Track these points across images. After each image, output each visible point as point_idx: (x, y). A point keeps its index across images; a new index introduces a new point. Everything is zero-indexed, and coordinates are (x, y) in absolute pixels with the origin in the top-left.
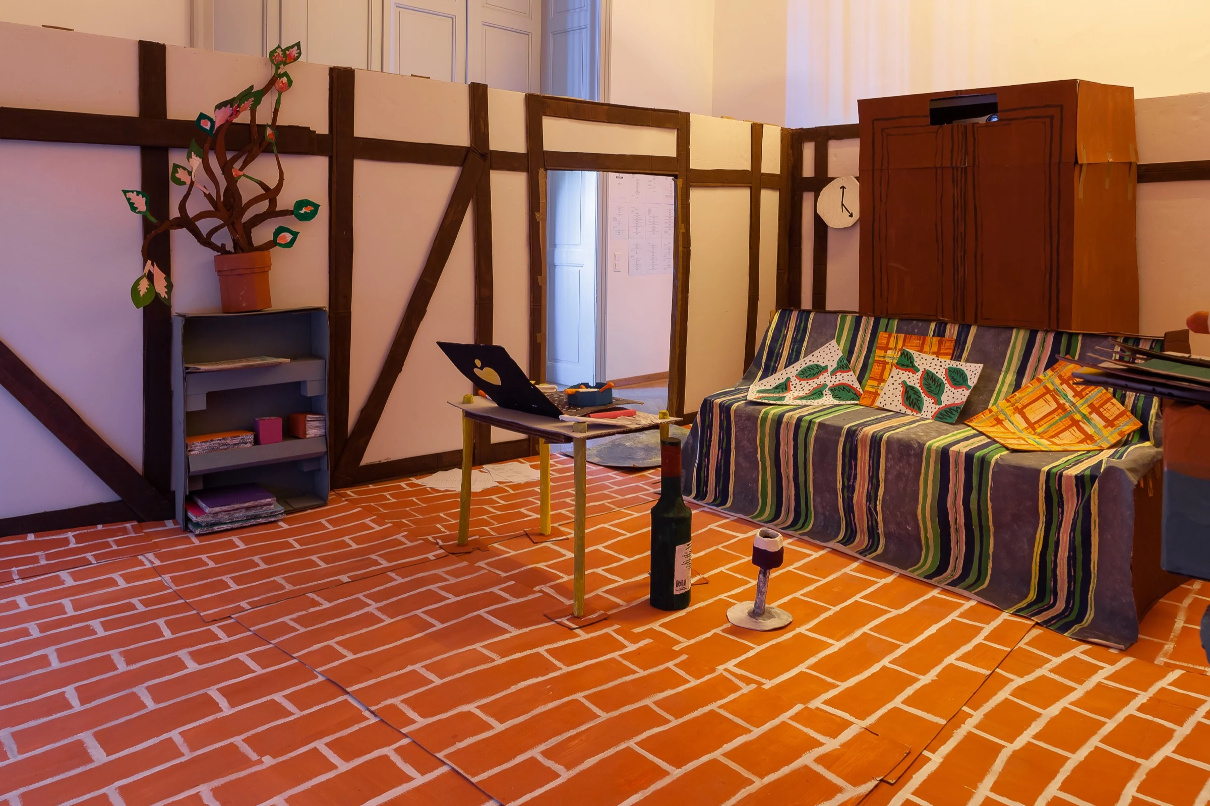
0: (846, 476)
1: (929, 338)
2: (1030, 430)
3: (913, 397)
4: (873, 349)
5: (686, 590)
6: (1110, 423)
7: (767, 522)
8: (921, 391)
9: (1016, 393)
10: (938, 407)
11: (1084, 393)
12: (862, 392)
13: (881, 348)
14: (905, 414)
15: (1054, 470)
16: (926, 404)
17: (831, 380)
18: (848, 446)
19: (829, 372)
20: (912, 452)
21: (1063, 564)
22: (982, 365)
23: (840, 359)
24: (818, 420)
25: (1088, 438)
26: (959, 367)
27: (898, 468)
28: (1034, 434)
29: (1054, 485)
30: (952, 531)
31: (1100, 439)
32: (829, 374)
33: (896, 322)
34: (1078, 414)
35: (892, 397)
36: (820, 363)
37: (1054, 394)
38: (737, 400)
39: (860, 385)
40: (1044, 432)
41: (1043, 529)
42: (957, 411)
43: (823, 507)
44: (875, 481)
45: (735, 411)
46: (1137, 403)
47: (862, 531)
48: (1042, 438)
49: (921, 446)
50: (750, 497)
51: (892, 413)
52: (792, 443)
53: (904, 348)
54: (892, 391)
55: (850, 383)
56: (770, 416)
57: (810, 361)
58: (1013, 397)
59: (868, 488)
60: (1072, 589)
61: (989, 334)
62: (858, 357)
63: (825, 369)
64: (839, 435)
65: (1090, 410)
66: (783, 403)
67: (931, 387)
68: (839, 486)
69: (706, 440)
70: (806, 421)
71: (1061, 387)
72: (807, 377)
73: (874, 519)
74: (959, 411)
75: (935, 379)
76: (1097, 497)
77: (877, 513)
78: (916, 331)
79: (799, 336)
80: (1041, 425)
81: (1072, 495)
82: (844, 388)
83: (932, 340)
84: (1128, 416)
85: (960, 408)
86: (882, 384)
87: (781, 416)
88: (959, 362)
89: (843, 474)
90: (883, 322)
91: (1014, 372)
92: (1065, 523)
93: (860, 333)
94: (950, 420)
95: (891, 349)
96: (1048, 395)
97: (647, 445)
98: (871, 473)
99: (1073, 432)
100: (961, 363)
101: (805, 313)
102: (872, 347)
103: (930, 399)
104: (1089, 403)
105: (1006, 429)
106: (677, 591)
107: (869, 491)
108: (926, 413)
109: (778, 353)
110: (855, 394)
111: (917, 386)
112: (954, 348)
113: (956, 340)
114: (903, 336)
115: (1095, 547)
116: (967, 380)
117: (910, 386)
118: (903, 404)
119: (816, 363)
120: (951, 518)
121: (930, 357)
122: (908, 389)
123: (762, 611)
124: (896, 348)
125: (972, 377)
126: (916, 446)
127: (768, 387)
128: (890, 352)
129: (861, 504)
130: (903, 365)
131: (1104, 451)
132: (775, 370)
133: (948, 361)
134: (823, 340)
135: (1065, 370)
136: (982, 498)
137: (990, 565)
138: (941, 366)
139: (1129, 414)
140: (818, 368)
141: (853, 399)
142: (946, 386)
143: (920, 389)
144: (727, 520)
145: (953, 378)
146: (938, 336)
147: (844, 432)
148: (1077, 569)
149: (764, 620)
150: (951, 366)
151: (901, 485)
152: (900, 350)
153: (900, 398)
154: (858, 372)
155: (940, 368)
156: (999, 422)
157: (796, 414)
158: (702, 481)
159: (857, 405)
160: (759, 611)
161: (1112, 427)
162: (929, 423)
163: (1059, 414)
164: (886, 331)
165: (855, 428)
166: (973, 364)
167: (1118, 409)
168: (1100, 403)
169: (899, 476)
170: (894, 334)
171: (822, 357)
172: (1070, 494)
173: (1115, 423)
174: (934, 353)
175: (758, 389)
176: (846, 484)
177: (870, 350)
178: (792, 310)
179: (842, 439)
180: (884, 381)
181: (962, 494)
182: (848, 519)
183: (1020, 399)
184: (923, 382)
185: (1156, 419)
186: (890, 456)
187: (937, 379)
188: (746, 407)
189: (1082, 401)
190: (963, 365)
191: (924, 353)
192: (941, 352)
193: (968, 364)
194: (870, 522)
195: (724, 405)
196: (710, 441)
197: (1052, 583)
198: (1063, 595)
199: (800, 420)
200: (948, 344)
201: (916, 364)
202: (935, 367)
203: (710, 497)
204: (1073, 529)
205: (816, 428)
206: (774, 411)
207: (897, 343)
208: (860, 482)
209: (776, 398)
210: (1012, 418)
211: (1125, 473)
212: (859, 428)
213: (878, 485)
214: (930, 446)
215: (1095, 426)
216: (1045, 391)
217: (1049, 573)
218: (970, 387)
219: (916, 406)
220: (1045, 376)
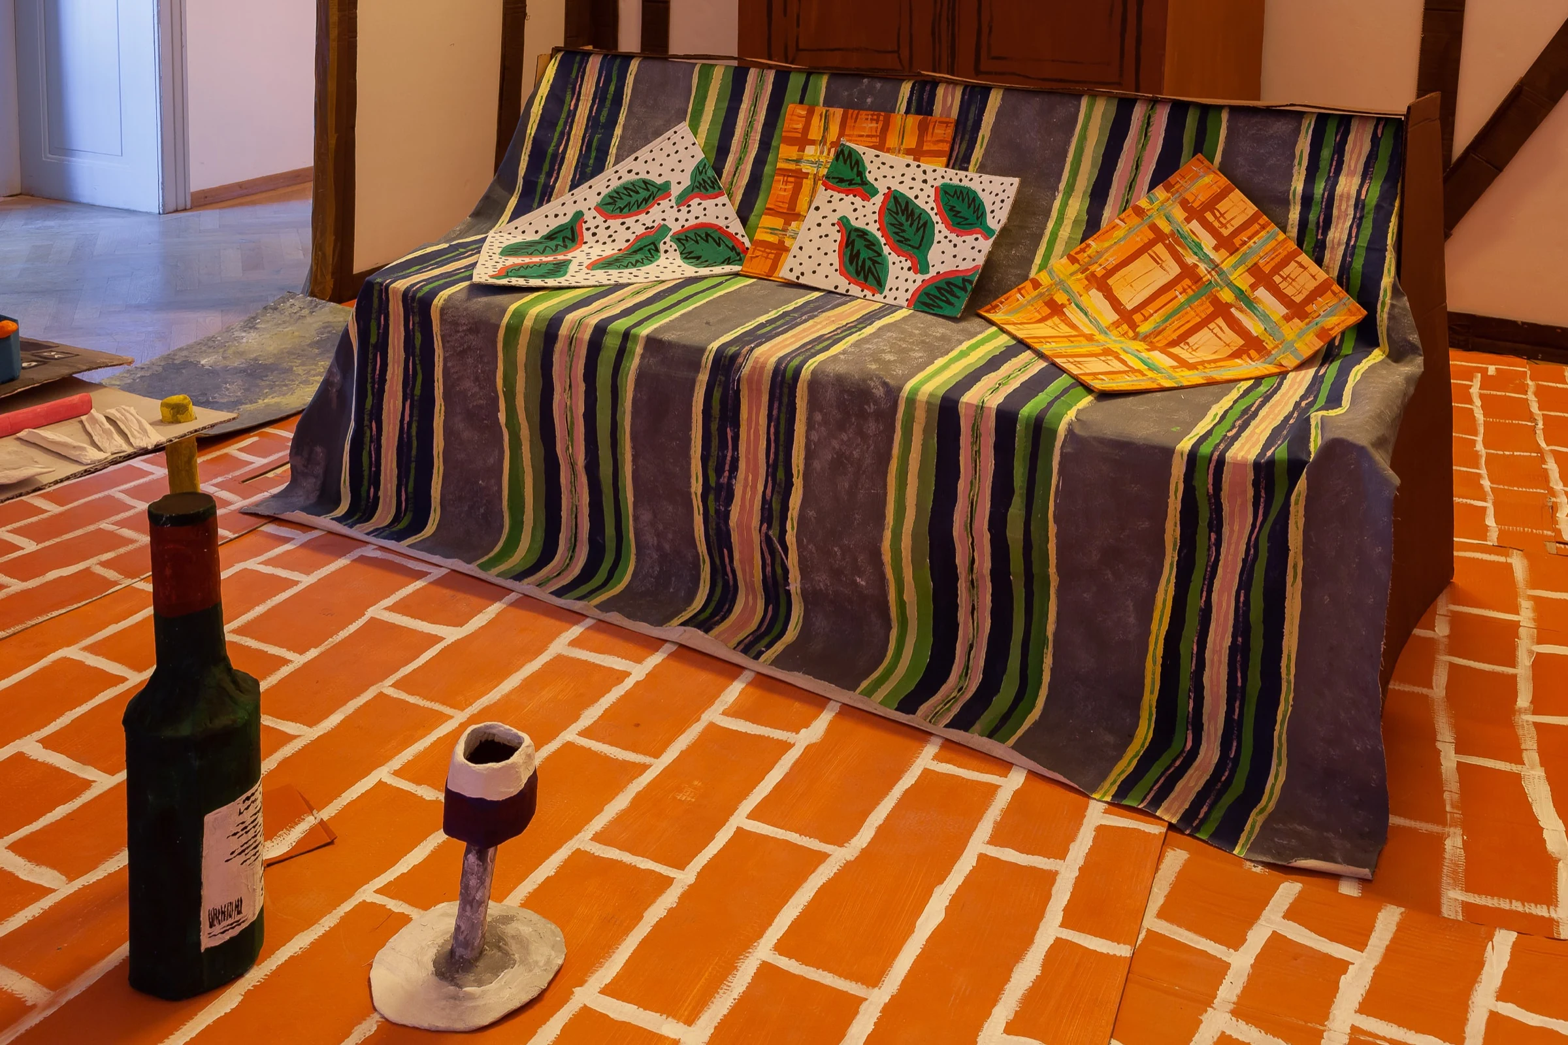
0: (712, 464)
1: (899, 117)
2: (1125, 327)
3: (865, 254)
4: (774, 143)
5: (244, 926)
6: (1297, 310)
7: (520, 577)
8: (883, 241)
9: (1089, 241)
10: (920, 278)
11: (1237, 241)
12: (748, 244)
13: (790, 141)
14: (847, 297)
15: (1205, 449)
16: (893, 271)
17: (678, 215)
18: (717, 395)
19: (673, 198)
20: (871, 408)
21: (1220, 662)
22: (1016, 181)
23: (697, 167)
24: (645, 331)
25: (1252, 346)
26: (966, 183)
27: (835, 444)
28: (1135, 338)
29: (1205, 483)
30: (962, 586)
31: (1277, 346)
32: (673, 203)
33: (824, 81)
34: (1226, 289)
35: (818, 257)
36: (653, 177)
37: (1174, 242)
38: (450, 280)
39: (744, 228)
40: (1157, 332)
41: (1173, 580)
42: (964, 289)
43: (658, 535)
44: (781, 474)
45: (443, 310)
46: (1351, 263)
47: (750, 588)
48: (1152, 348)
49: (893, 393)
50: (482, 510)
51: (817, 294)
52: (582, 387)
53: (843, 140)
54: (817, 242)
55: (722, 223)
56: (528, 323)
57: (630, 171)
58: (1083, 250)
59: (764, 493)
60: (1236, 717)
61: (1031, 108)
62: (740, 160)
63: (663, 190)
64: (696, 367)
65: (1253, 280)
66: (563, 281)
67: (904, 231)
68: (697, 487)
69: (373, 378)
70: (616, 333)
71: (1186, 228)
72: (621, 210)
73: (778, 561)
74: (969, 288)
75: (912, 213)
76: (1302, 512)
77: (786, 549)
78: (869, 100)
79: (605, 112)
80: (1147, 315)
81: (1244, 504)
82: (707, 235)
83: (905, 122)
84: (1334, 293)
85: (971, 282)
86: (794, 224)
87: (554, 323)
88: (965, 173)
89: (705, 459)
90: (796, 82)
91: (1084, 193)
92: (1225, 566)
93: (744, 106)
94: (948, 311)
95: (813, 142)
96: (1160, 245)
98: (772, 456)
99: (1217, 330)
100: (970, 174)
101: (618, 61)
102: (771, 137)
103: (903, 259)
104: (1250, 263)
105: (1073, 326)
106: (210, 938)
107: (768, 498)
108: (894, 293)
109: (555, 155)
110: (733, 249)
111: (873, 229)
112: (954, 139)
113: (958, 123)
114: (839, 112)
115: (1292, 624)
116: (984, 214)
117: (857, 230)
118: (843, 272)
119: (643, 176)
120: (961, 560)
121: (900, 161)
122: (854, 235)
123: (476, 953)
124: (823, 141)
125: (996, 207)
126: (879, 392)
127: (531, 237)
128: (810, 150)
129: (749, 528)
130: (841, 180)
131: (1291, 375)
132: (547, 195)
133: (941, 170)
134: (660, 122)
135: (1193, 189)
136: (1036, 515)
137: (1048, 661)
138: (925, 181)
139: (1336, 288)
140: (648, 190)
141: (728, 261)
142: (937, 227)
143: (879, 235)
144: (419, 584)
145: (952, 209)
146: (918, 112)
147: (708, 359)
148: (1249, 673)
149: (480, 983)
150: (947, 180)
151: (844, 484)
152: (833, 144)
153: (834, 258)
154: (738, 197)
155: (923, 186)
156: (1056, 309)
157: (591, 316)
158: (366, 473)
159: (737, 274)
160: (468, 954)
161: (1302, 319)
162: (904, 319)
163: (1184, 291)
164: (801, 102)
165: (733, 349)
166: (998, 177)
167: (1313, 277)
168: (1273, 264)
169: (839, 463)
170: (821, 109)
171: (658, 162)
172: (1239, 501)
173: (1308, 309)
174: (909, 152)
175: (507, 243)
176: (713, 483)
177: (766, 145)
178: (588, 54)
179: (703, 377)
180: (798, 217)
181: (988, 505)
182: (718, 561)
183: (1099, 254)
184: (887, 219)
185: (1392, 298)
186: (818, 417)
187: (917, 212)
188: (469, 299)
189: (1233, 259)
190: (974, 180)
191: (888, 151)
192: (925, 148)
193: (986, 178)
194: (769, 569)
195: (413, 297)
196: (383, 380)
197: (1191, 702)
198: (1216, 730)
199: (600, 330)
200: (939, 131)
201: (870, 178)
202: (912, 184)
203: (384, 515)
204: (1245, 583)
205: (639, 350)
206: (538, 308)
207: (826, 129)
208: (746, 479)
209: (543, 270)
210: (1084, 300)
211: (1370, 459)
212: (745, 350)
213: (789, 485)
214: (915, 391)
215: (1265, 318)
216: (1152, 236)
217: (1185, 682)
218: (993, 231)
219: (870, 277)
220: (1152, 202)
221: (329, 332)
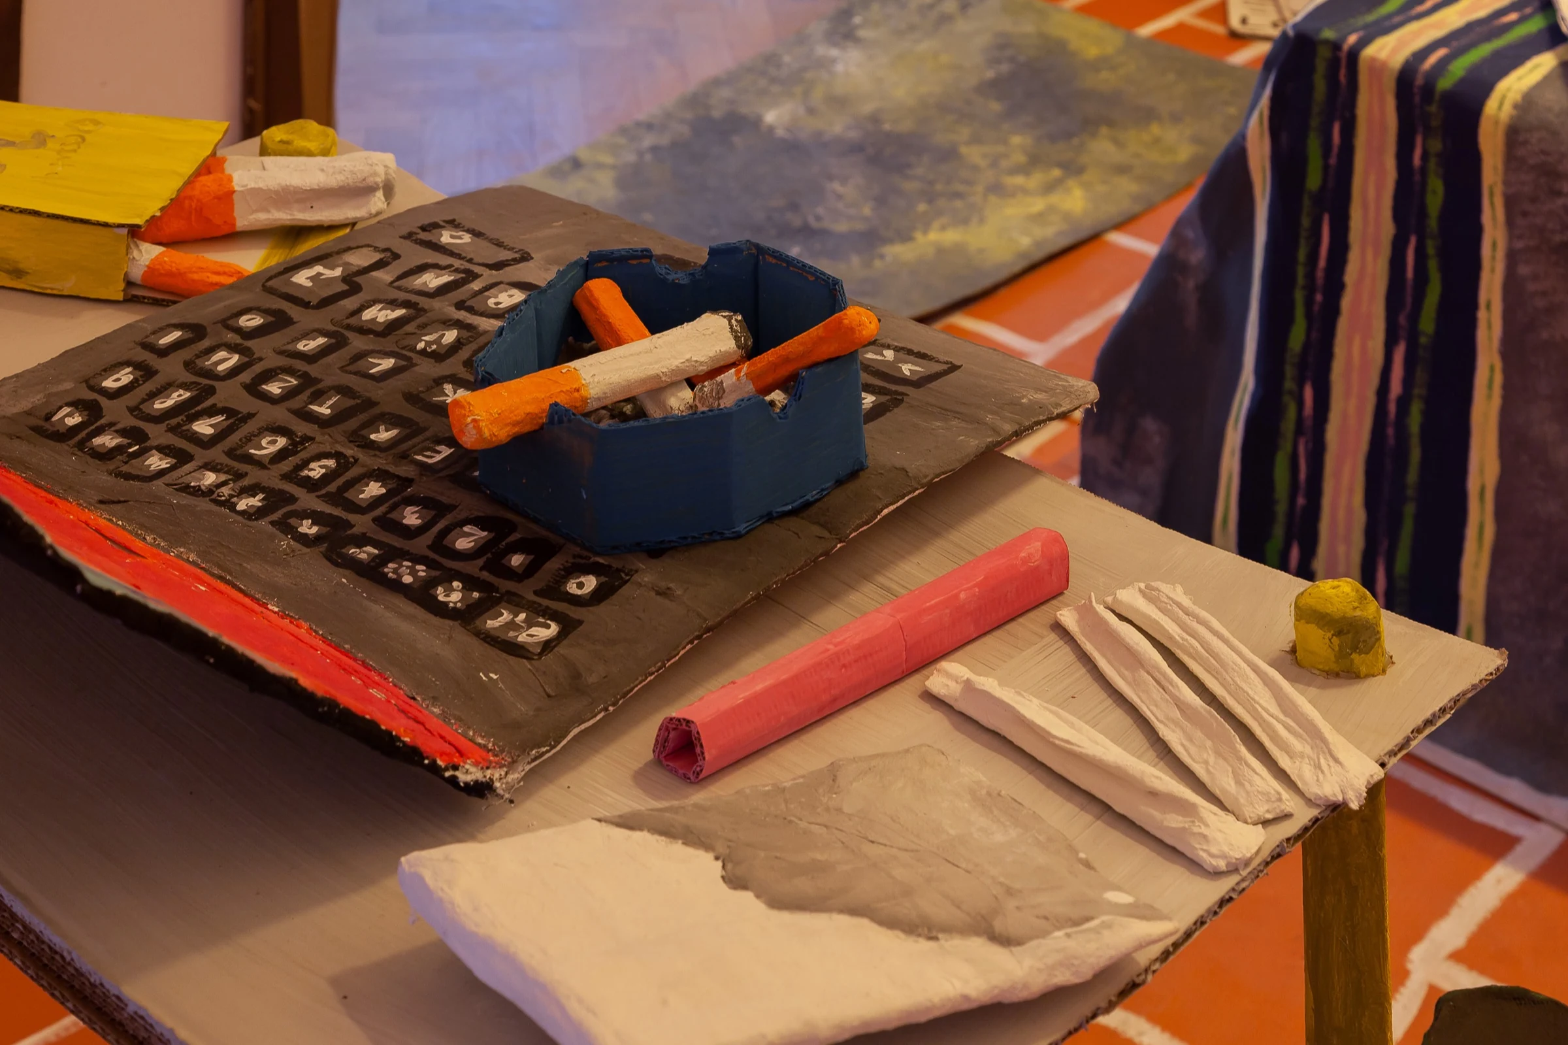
45: (1514, 134)
97: (875, 119)
221: (1012, 59)
